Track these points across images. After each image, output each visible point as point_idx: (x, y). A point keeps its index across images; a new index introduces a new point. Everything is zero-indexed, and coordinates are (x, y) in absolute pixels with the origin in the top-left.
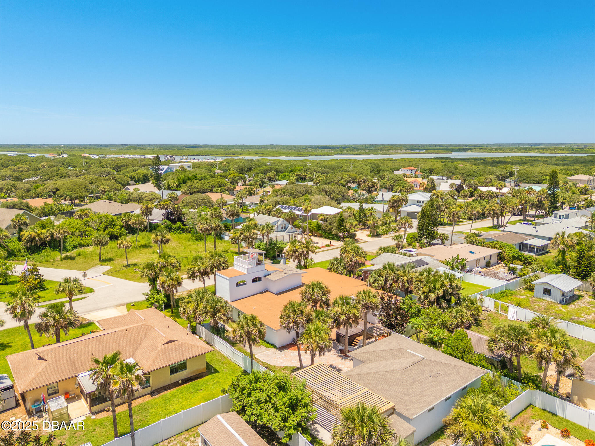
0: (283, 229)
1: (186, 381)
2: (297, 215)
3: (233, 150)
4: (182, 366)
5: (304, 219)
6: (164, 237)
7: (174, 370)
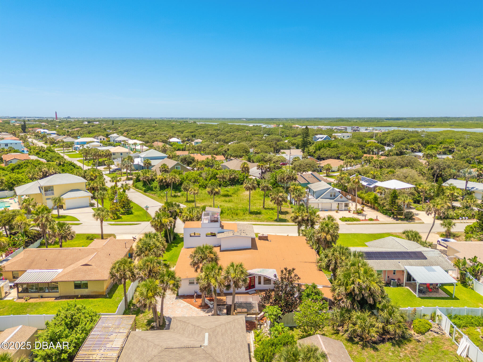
0: (333, 197)
1: (83, 297)
2: (363, 185)
3: (429, 122)
4: (86, 286)
5: (368, 190)
6: (213, 189)
7: (78, 286)
